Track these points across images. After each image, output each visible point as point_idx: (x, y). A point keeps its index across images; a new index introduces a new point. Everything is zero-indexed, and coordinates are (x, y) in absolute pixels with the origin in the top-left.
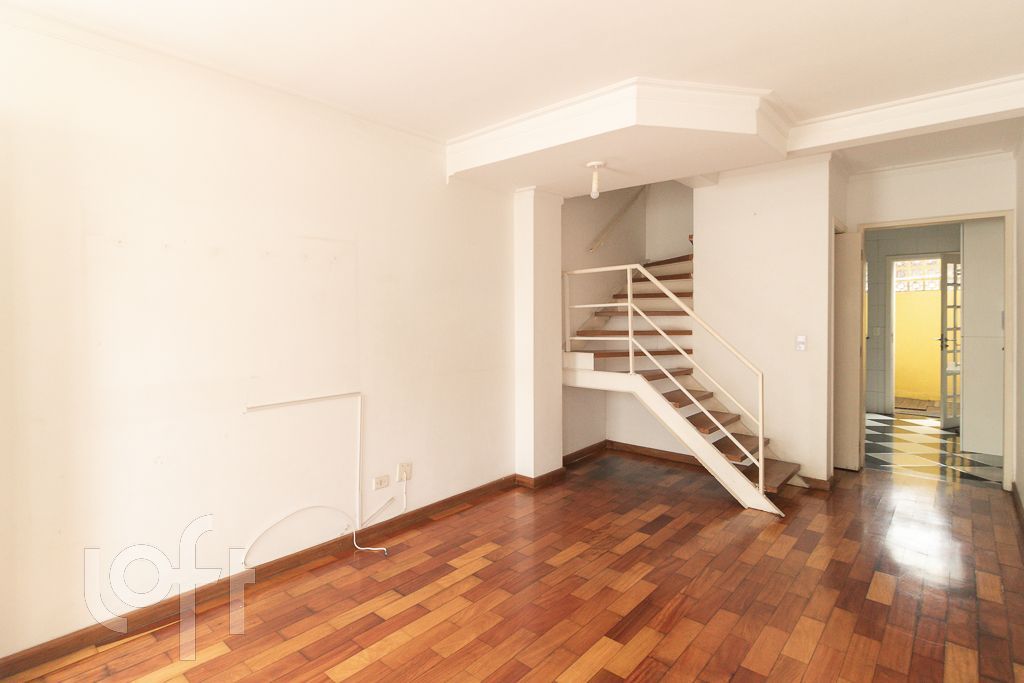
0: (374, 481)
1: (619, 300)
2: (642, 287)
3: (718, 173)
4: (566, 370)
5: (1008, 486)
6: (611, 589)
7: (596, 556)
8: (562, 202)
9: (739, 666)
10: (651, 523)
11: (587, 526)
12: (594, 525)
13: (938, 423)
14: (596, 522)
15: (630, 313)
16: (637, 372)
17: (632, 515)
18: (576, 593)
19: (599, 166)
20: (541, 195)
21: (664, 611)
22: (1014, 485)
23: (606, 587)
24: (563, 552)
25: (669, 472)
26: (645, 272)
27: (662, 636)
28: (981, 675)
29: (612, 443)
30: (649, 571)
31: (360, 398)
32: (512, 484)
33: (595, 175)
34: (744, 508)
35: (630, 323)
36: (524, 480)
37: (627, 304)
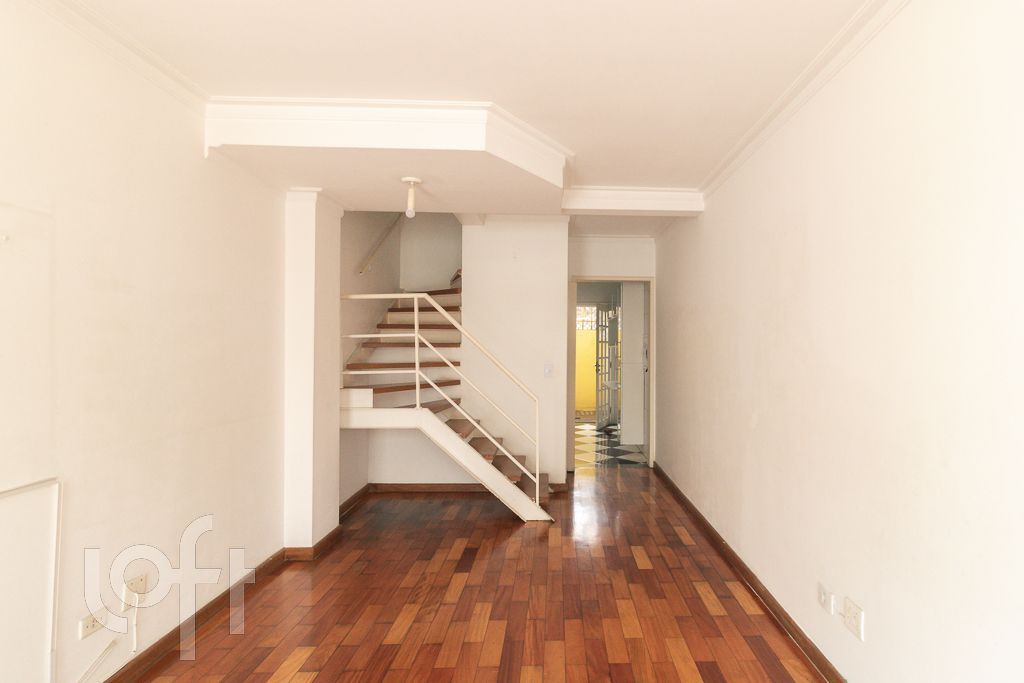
0: (80, 624)
1: (382, 330)
2: (429, 317)
3: (485, 215)
4: (345, 410)
5: (651, 465)
6: (469, 643)
7: (433, 614)
8: (342, 214)
9: (610, 665)
10: (461, 560)
11: (403, 585)
12: (408, 580)
13: (594, 427)
14: (408, 577)
15: (417, 345)
16: (423, 405)
17: (439, 557)
18: (438, 665)
19: (416, 184)
20: (325, 200)
21: (527, 641)
22: (654, 463)
23: (464, 643)
24: (396, 623)
25: (445, 504)
26: (432, 301)
27: (540, 667)
28: (718, 597)
29: (375, 486)
30: (490, 609)
31: (57, 485)
32: (284, 561)
33: (411, 192)
34: (524, 522)
35: (417, 356)
36: (297, 553)
37: (413, 335)
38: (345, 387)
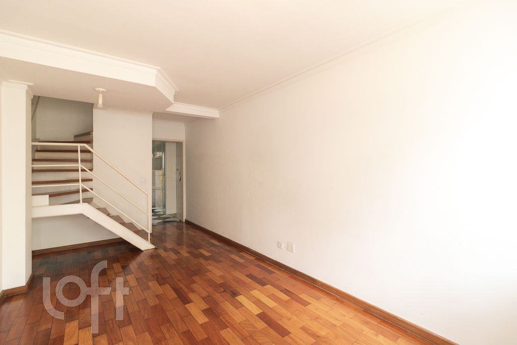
4: (33, 208)
5: (184, 221)
15: (80, 170)
16: (83, 201)
19: (103, 91)
21: (182, 287)
26: (89, 147)
30: (156, 283)
32: (4, 298)
33: (101, 96)
34: (142, 251)
35: (80, 175)
36: (15, 291)
37: (77, 165)
38: (33, 195)
